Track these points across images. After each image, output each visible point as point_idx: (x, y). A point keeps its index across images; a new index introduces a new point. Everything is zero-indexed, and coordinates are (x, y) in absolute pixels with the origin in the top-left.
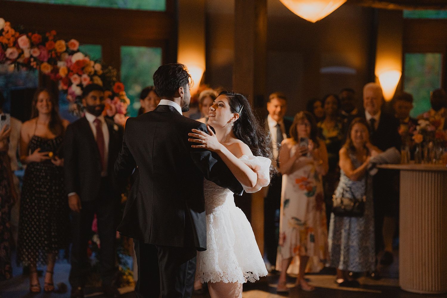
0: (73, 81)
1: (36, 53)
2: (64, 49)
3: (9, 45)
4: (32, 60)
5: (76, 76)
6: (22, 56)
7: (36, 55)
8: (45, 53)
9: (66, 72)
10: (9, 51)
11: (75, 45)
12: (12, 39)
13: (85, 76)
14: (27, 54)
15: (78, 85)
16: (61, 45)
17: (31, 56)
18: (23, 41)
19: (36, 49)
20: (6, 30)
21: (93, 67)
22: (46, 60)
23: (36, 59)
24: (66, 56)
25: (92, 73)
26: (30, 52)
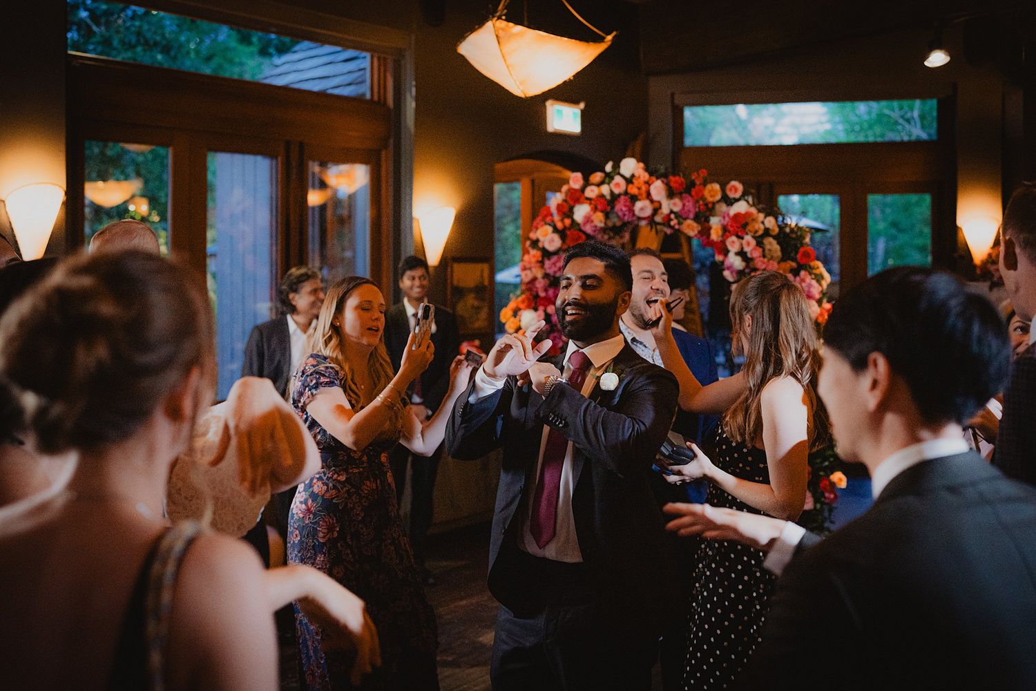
0: (730, 248)
1: (677, 205)
2: (719, 197)
3: (639, 197)
4: (672, 216)
5: (734, 238)
6: (660, 212)
7: (676, 209)
8: (689, 205)
9: (720, 233)
10: (639, 205)
11: (736, 190)
12: (644, 188)
13: (748, 238)
14: (665, 210)
15: (737, 254)
16: (713, 191)
17: (672, 212)
18: (658, 189)
19: (677, 201)
20: (636, 174)
21: (763, 223)
22: (692, 216)
23: (677, 215)
24: (723, 207)
25: (760, 233)
26: (669, 205)
